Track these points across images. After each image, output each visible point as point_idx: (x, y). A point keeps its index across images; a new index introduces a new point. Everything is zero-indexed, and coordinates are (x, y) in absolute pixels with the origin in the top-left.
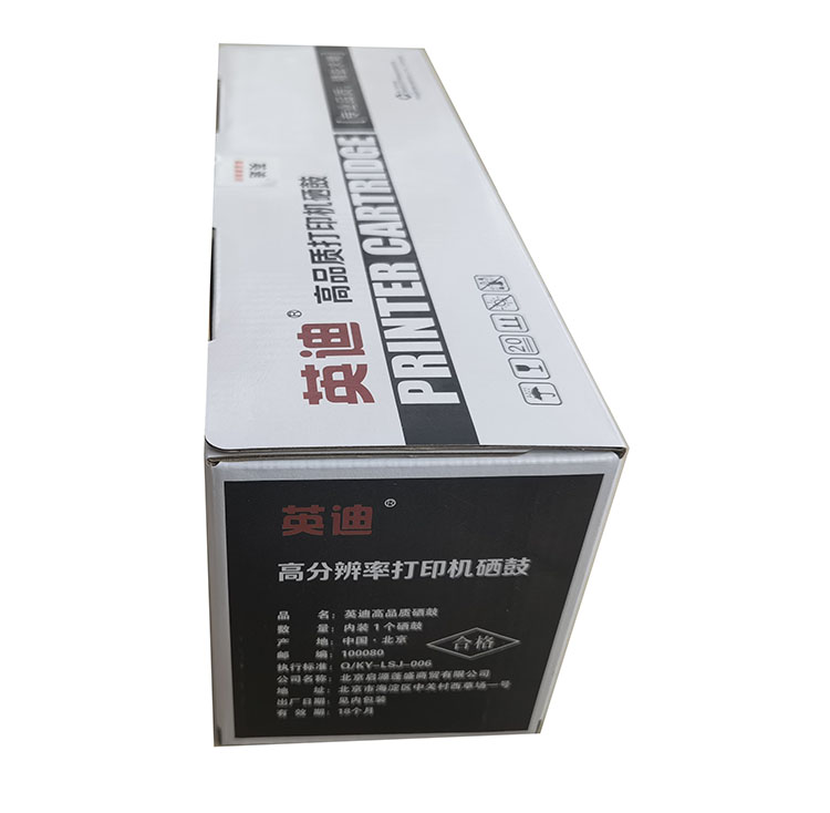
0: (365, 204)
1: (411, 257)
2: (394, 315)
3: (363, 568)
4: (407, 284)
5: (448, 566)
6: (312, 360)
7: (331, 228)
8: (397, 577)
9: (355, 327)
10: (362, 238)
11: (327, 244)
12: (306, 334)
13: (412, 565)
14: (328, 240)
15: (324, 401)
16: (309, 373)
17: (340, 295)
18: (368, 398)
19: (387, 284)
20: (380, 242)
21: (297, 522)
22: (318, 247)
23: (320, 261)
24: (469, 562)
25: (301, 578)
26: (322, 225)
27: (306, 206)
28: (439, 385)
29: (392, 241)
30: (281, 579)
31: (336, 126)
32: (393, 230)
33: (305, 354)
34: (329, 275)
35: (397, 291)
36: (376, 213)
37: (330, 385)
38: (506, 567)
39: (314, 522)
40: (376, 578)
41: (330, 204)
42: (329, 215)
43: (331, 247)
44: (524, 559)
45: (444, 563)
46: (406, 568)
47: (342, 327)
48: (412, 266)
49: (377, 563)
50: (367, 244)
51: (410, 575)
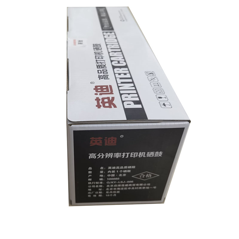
0: (112, 52)
1: (126, 66)
2: (122, 83)
3: (114, 155)
4: (125, 74)
5: (138, 154)
6: (98, 96)
7: (102, 58)
8: (123, 157)
9: (110, 86)
10: (112, 61)
11: (102, 63)
12: (96, 88)
13: (128, 154)
14: (102, 62)
15: (102, 107)
16: (97, 99)
17: (106, 77)
18: (115, 106)
19: (120, 74)
20: (117, 62)
21: (94, 142)
22: (99, 64)
23: (99, 68)
24: (145, 153)
25: (95, 158)
26: (100, 58)
27: (95, 52)
28: (136, 103)
29: (120, 62)
30: (90, 158)
31: (103, 29)
32: (120, 59)
33: (96, 94)
34: (102, 72)
35: (122, 76)
36: (115, 54)
37: (104, 103)
38: (155, 154)
39: (99, 142)
40: (117, 157)
41: (102, 52)
42: (102, 55)
43: (103, 64)
44: (161, 152)
45: (137, 153)
46: (126, 155)
47: (107, 86)
48: (127, 69)
49: (118, 153)
50: (113, 63)
51: (127, 157)
